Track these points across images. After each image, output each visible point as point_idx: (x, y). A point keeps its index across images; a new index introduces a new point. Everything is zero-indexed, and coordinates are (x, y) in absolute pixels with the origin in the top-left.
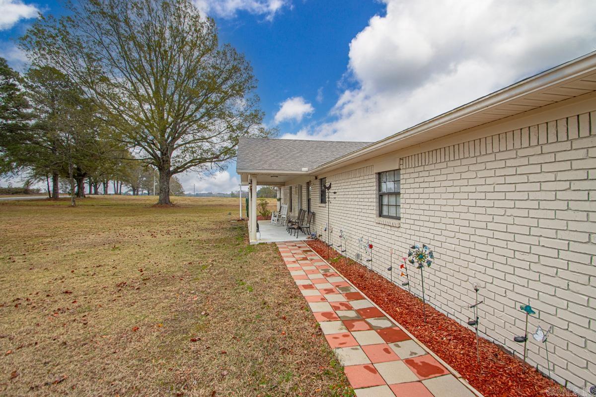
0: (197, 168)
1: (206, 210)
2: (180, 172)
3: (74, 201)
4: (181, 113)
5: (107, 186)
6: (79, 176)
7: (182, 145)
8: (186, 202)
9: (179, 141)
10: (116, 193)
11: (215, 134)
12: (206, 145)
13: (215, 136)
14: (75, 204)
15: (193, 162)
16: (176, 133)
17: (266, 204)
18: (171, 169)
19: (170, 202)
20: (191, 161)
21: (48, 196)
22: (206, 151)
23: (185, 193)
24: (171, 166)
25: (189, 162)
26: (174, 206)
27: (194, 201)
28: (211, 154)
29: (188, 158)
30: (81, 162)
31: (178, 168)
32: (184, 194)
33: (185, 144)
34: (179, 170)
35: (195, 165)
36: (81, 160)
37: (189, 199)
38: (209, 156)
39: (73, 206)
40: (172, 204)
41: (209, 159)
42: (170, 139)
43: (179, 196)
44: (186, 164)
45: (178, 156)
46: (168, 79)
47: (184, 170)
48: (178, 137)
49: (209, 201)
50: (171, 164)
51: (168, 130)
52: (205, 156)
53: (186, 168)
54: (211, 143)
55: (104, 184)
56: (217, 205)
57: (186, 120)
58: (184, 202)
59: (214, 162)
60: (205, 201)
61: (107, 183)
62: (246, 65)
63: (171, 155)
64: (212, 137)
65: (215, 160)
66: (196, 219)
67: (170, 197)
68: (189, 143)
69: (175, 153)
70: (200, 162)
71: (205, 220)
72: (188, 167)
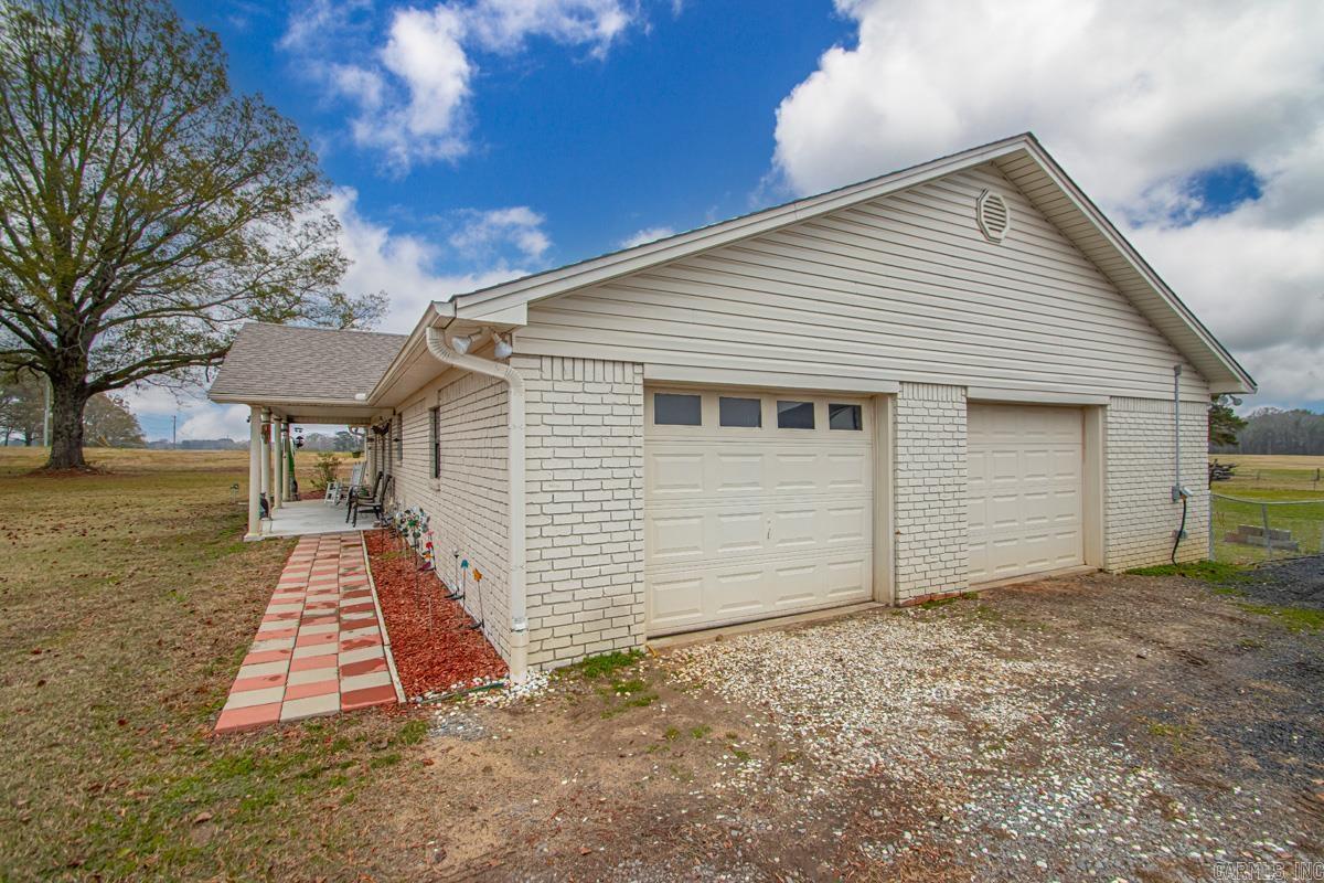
0: (166, 377)
1: (188, 480)
2: (115, 387)
4: (121, 244)
7: (121, 321)
8: (138, 464)
9: (115, 311)
11: (219, 299)
12: (193, 324)
13: (219, 303)
15: (154, 365)
16: (106, 289)
17: (336, 464)
18: (90, 379)
19: (83, 462)
20: (148, 360)
22: (195, 339)
23: (148, 439)
24: (88, 371)
25: (141, 364)
26: (95, 471)
27: (161, 461)
28: (206, 347)
29: (140, 351)
31: (108, 377)
32: (143, 443)
33: (135, 317)
34: (112, 383)
35: (160, 372)
37: (150, 456)
38: (200, 350)
40: (88, 467)
41: (200, 357)
42: (89, 302)
43: (123, 446)
44: (133, 368)
45: (110, 349)
46: (84, 156)
47: (127, 382)
48: (112, 302)
49: (206, 461)
50: (89, 367)
51: (82, 284)
52: (188, 349)
53: (133, 379)
54: (207, 319)
56: (224, 470)
57: (133, 260)
58: (132, 463)
59: (216, 364)
60: (195, 460)
62: (302, 147)
63: (87, 344)
64: (213, 304)
65: (217, 360)
66: (146, 501)
67: (84, 449)
68: (145, 315)
69: (100, 341)
70: (173, 366)
71: (168, 503)
72: (139, 376)
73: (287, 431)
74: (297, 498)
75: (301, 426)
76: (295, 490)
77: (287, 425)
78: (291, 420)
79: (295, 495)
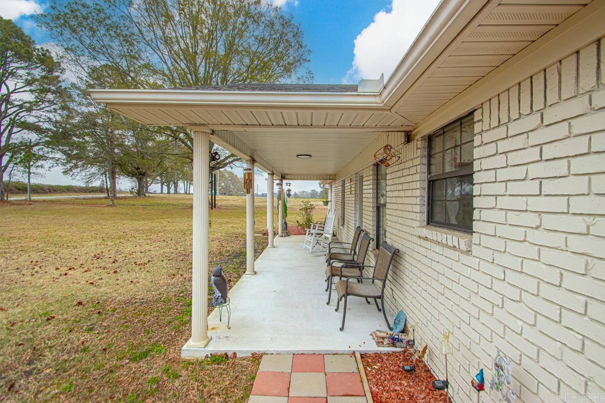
3: (112, 200)
5: (177, 186)
6: (140, 175)
10: (186, 193)
14: (113, 203)
21: (107, 195)
30: (134, 160)
36: (134, 157)
39: (111, 206)
55: (174, 183)
61: (177, 183)
73: (281, 184)
74: (288, 235)
75: (291, 181)
76: (286, 228)
77: (281, 180)
78: (283, 177)
79: (287, 231)
